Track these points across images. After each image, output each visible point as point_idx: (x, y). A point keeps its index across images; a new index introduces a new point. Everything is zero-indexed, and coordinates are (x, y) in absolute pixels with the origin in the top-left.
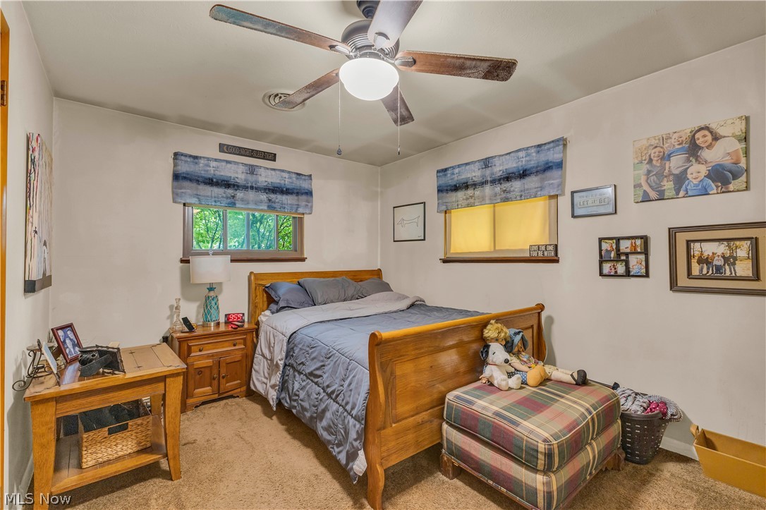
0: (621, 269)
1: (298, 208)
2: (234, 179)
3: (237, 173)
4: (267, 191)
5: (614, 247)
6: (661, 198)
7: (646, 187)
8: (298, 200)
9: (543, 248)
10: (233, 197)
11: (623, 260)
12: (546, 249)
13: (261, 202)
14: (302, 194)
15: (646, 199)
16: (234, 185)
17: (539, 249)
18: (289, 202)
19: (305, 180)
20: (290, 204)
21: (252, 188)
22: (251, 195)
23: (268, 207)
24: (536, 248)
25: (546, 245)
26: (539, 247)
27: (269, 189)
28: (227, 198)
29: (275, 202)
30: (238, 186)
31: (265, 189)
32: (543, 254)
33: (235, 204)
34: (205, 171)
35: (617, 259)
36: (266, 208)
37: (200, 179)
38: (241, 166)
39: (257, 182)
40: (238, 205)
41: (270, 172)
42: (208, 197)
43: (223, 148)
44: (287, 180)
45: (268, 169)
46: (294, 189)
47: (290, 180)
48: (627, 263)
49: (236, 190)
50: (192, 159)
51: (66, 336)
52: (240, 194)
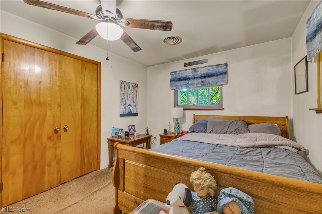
1: (217, 82)
2: (188, 76)
3: (189, 73)
4: (201, 78)
8: (217, 78)
10: (188, 83)
13: (199, 83)
14: (220, 75)
16: (188, 79)
18: (212, 81)
19: (221, 67)
20: (213, 82)
21: (195, 78)
22: (195, 81)
23: (202, 85)
27: (202, 77)
28: (186, 84)
29: (205, 82)
30: (190, 79)
31: (200, 77)
33: (189, 86)
34: (178, 76)
36: (200, 86)
37: (177, 79)
38: (191, 70)
39: (197, 75)
40: (189, 87)
41: (202, 69)
42: (179, 85)
43: (186, 65)
44: (211, 70)
45: (202, 67)
46: (215, 73)
47: (212, 70)
49: (189, 80)
50: (174, 73)
51: (132, 128)
52: (190, 82)
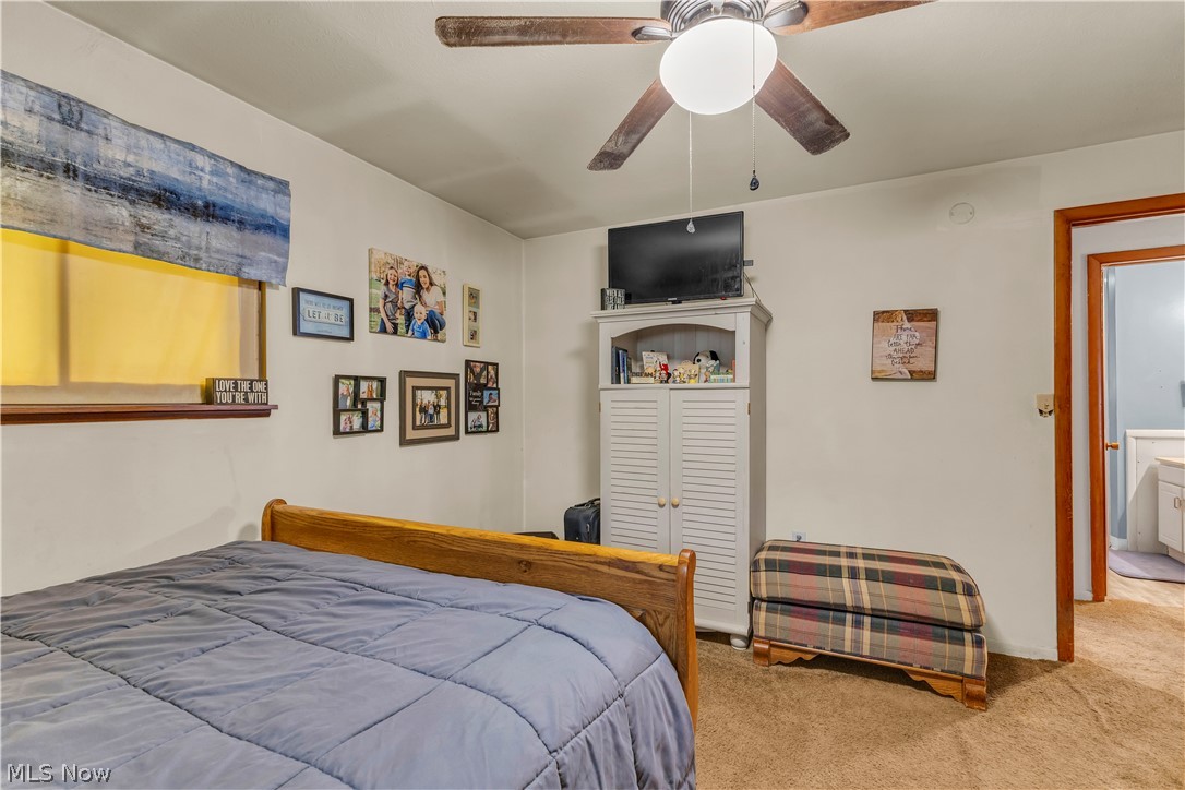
0: (357, 422)
5: (351, 390)
6: (395, 332)
7: (383, 315)
9: (246, 386)
11: (359, 410)
12: (251, 388)
15: (383, 330)
17: (236, 388)
24: (229, 385)
25: (252, 381)
26: (235, 383)
32: (246, 400)
35: (354, 409)
48: (365, 414)
